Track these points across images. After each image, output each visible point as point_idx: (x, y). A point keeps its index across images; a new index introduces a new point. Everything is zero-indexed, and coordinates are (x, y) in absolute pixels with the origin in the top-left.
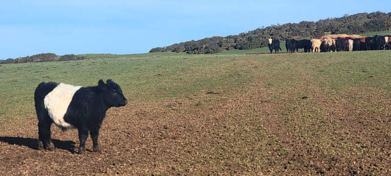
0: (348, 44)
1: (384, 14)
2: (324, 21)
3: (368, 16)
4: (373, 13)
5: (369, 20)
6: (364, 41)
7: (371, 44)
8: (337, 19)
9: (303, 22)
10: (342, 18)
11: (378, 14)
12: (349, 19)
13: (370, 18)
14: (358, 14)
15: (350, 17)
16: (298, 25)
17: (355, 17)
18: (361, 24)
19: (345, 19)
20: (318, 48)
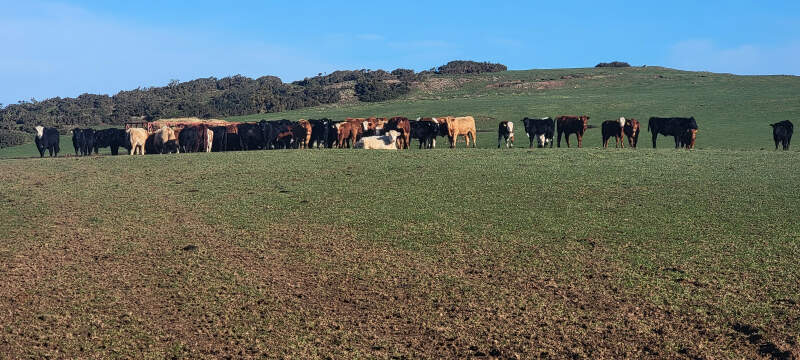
0: (204, 137)
1: (250, 81)
2: (130, 94)
3: (219, 85)
4: (227, 80)
5: (222, 92)
6: (236, 131)
7: (251, 137)
8: (155, 91)
9: (86, 95)
10: (167, 88)
11: (238, 81)
12: (181, 90)
13: (222, 88)
14: (197, 80)
15: (182, 86)
16: (76, 102)
17: (193, 85)
18: (204, 99)
19: (173, 90)
20: (140, 147)
